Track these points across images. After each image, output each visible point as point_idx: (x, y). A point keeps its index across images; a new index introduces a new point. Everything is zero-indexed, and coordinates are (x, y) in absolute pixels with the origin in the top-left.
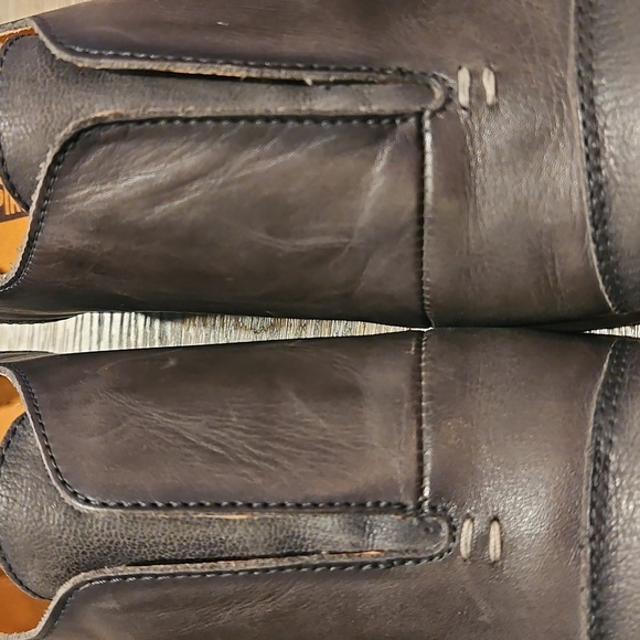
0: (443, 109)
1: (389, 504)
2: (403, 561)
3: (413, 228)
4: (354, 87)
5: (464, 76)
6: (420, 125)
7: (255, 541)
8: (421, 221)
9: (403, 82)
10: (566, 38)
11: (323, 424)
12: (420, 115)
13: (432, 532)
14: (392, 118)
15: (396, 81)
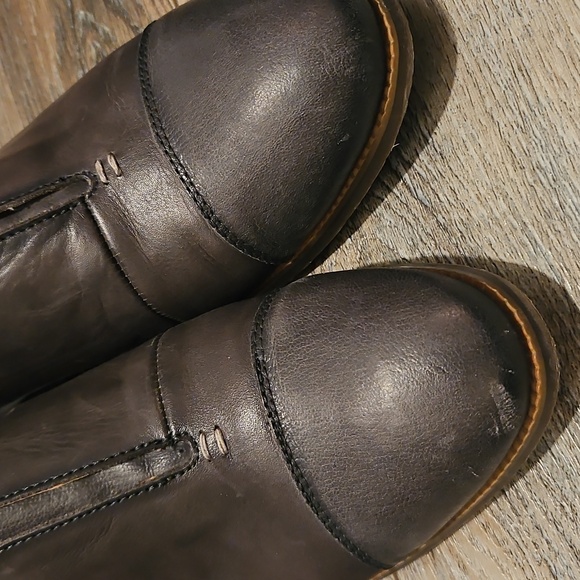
0: (94, 190)
1: (150, 443)
2: (173, 477)
3: (111, 267)
4: (43, 200)
5: (98, 166)
6: (86, 205)
7: (82, 499)
8: (114, 261)
9: (67, 185)
10: (144, 118)
11: (99, 410)
12: (82, 199)
13: (184, 451)
14: (66, 208)
15: (63, 186)
